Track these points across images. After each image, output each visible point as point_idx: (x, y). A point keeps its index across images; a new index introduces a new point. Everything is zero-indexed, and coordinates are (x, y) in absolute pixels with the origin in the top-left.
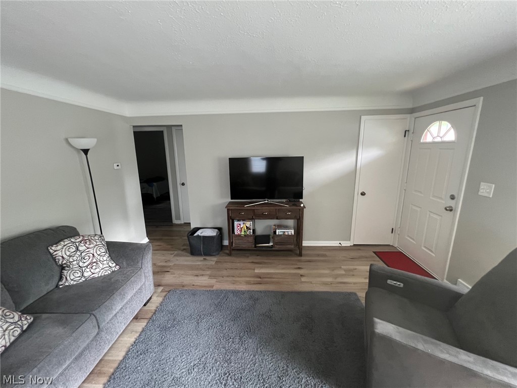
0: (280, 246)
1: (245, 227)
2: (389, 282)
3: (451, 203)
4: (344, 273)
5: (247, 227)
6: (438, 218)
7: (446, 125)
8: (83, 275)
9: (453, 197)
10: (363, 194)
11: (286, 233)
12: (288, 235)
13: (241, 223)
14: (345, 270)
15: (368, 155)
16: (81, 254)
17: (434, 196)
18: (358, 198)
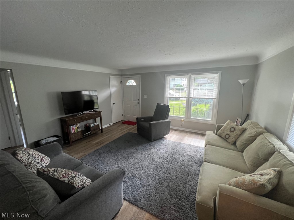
0: (94, 132)
1: (77, 128)
2: (142, 120)
3: (138, 101)
4: (120, 130)
5: (77, 127)
6: (136, 106)
7: (133, 81)
8: (42, 166)
9: (138, 100)
10: (114, 104)
11: (95, 125)
12: (96, 125)
13: (74, 126)
14: (121, 129)
15: (113, 90)
16: (33, 156)
17: (133, 101)
18: (112, 105)
